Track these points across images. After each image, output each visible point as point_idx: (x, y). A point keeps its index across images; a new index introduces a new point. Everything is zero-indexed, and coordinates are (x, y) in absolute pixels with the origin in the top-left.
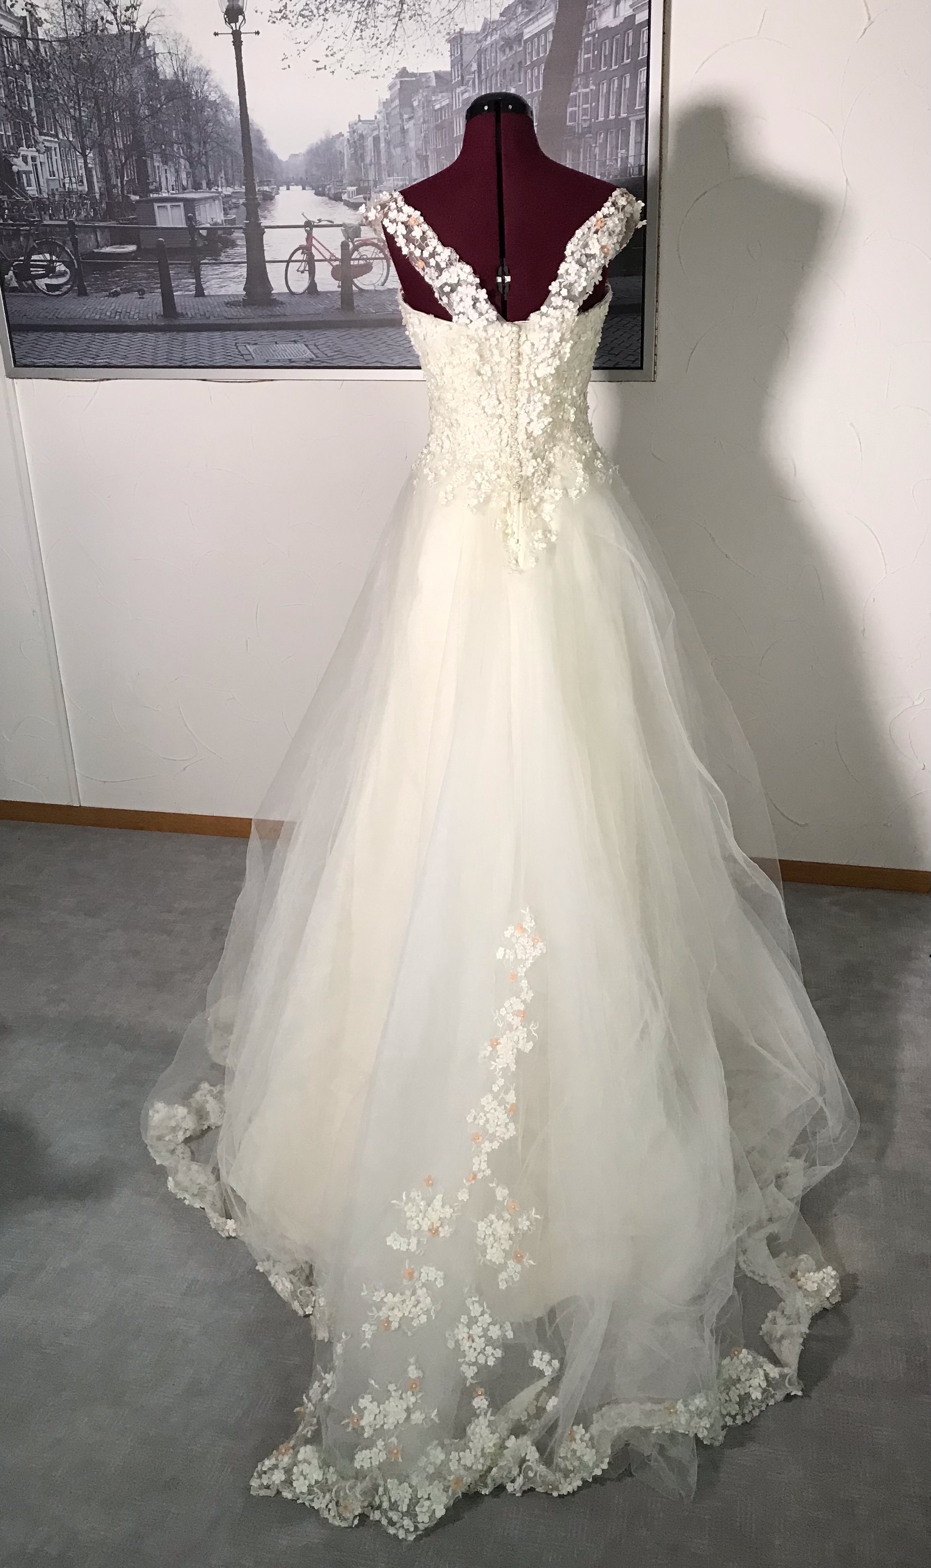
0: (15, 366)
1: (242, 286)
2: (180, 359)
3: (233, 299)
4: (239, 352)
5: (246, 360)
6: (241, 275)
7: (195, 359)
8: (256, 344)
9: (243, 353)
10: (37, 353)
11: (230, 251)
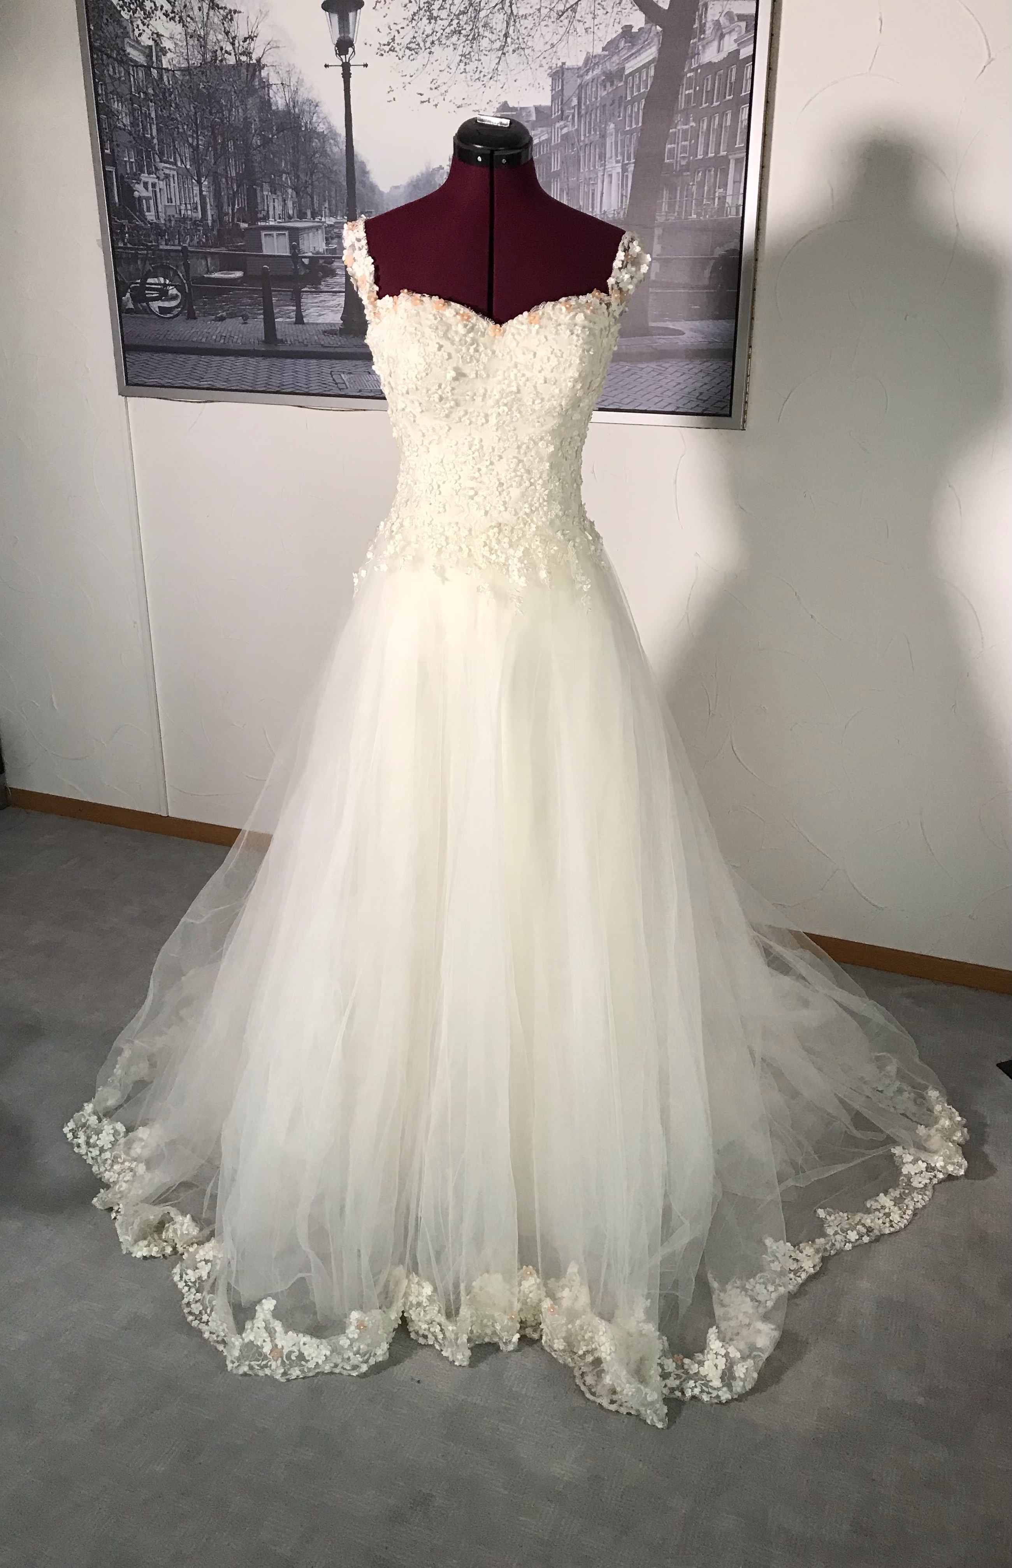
0: (127, 384)
1: (340, 315)
2: (278, 385)
3: (330, 328)
4: (334, 380)
5: (340, 389)
6: (339, 305)
7: (293, 386)
8: (350, 373)
9: (337, 381)
10: (147, 373)
11: (330, 280)
